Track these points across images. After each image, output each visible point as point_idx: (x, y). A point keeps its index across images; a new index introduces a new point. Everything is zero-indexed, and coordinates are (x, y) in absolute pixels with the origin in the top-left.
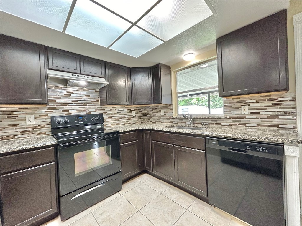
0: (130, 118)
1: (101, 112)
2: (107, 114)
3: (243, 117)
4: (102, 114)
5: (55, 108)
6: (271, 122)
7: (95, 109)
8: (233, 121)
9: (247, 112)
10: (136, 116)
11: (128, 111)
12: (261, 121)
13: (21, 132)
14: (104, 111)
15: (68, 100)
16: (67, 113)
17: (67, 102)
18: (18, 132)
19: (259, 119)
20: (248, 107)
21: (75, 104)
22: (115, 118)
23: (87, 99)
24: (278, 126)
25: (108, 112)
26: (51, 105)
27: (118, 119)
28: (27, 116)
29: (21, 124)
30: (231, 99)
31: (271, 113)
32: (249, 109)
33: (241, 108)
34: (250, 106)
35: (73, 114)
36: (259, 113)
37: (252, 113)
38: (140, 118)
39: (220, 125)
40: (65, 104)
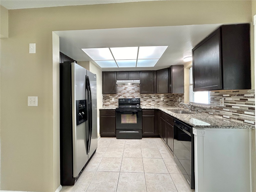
0: (158, 102)
1: (140, 97)
2: (143, 98)
3: (221, 108)
4: (140, 99)
5: (121, 95)
6: (239, 115)
7: (137, 96)
8: (215, 111)
9: (223, 105)
10: (163, 100)
11: (157, 97)
12: (233, 114)
13: (111, 104)
14: (142, 97)
15: (125, 91)
16: (125, 97)
17: (125, 92)
18: (110, 103)
19: (231, 112)
20: (224, 100)
21: (128, 93)
22: (148, 101)
23: (133, 90)
24: (243, 120)
25: (144, 97)
26: (119, 94)
27: (150, 102)
28: (112, 98)
29: (111, 101)
30: (214, 93)
31: (239, 108)
32: (225, 102)
33: (219, 100)
34: (226, 99)
35: (127, 98)
36: (231, 106)
37: (227, 106)
38: (167, 102)
39: (207, 114)
40: (124, 93)
